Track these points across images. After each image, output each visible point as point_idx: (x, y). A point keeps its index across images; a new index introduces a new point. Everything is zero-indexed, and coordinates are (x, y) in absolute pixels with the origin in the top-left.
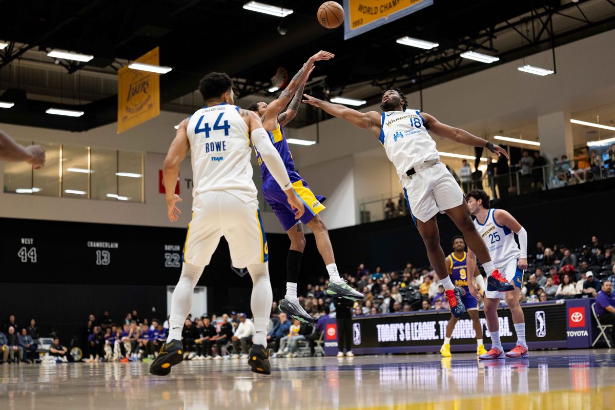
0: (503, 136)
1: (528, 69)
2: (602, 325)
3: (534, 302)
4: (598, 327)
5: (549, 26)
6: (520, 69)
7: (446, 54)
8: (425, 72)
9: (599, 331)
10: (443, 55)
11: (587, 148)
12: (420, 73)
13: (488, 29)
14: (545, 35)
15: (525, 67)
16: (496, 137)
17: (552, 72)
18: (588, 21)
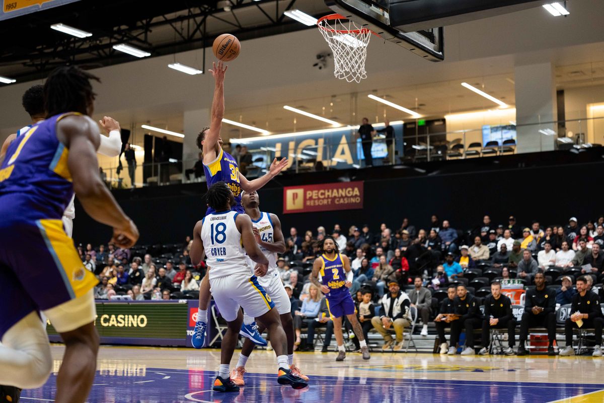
0: (150, 125)
1: (177, 67)
2: (220, 326)
3: (158, 300)
4: (216, 328)
5: (201, 28)
6: (170, 66)
7: (101, 42)
8: (79, 57)
9: (217, 332)
10: (98, 42)
11: (230, 144)
12: (74, 58)
13: (144, 22)
14: (198, 35)
15: (175, 64)
16: (144, 126)
17: (201, 72)
18: (240, 26)
